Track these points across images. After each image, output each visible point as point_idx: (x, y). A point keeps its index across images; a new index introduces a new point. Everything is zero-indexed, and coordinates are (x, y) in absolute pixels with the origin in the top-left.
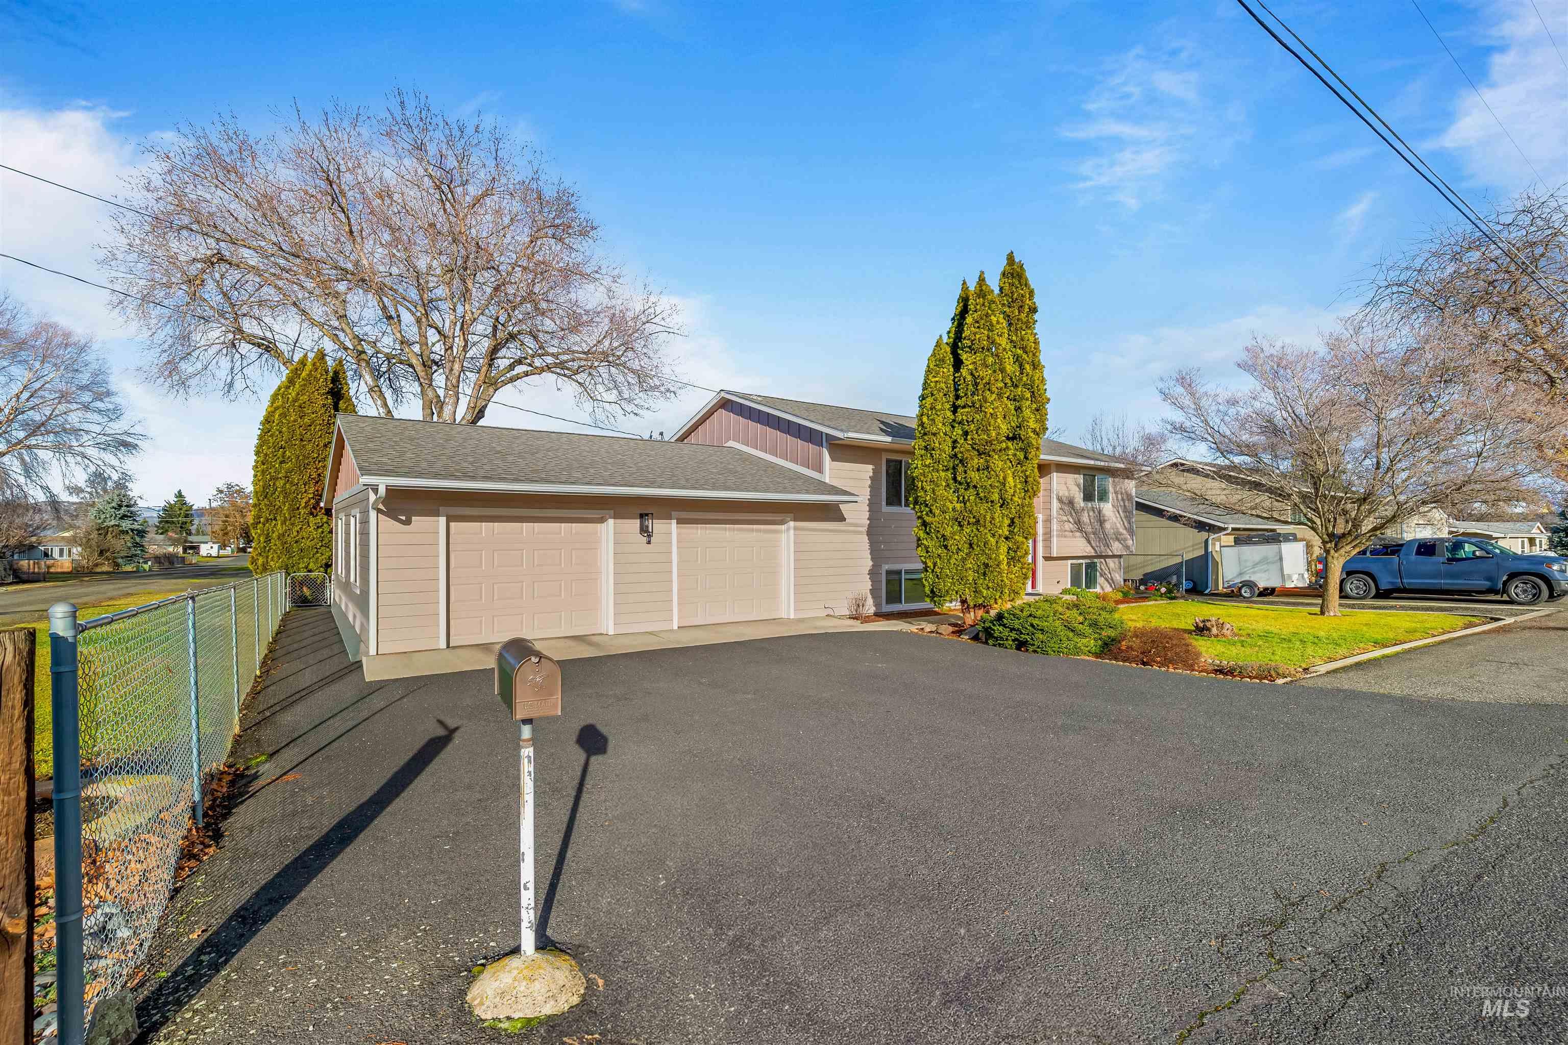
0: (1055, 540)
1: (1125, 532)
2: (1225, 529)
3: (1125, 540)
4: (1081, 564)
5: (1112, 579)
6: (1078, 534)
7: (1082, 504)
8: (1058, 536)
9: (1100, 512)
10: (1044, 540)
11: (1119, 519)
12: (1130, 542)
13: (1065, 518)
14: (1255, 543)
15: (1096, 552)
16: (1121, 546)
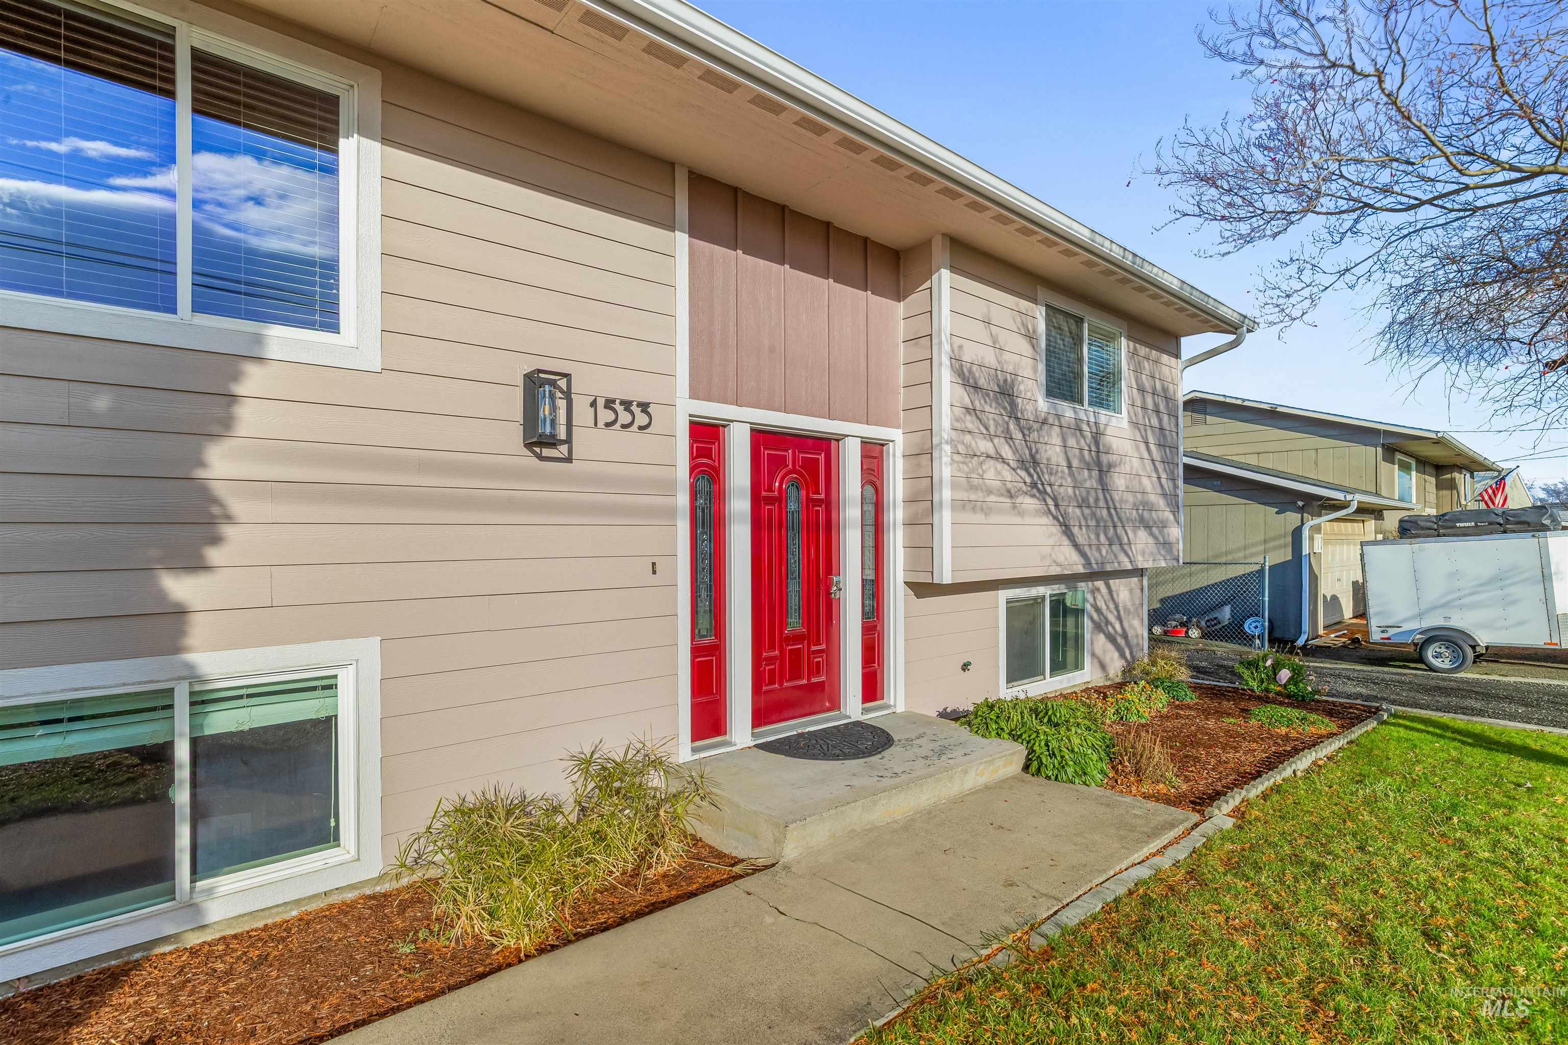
0: (945, 519)
1: (1161, 503)
2: (1344, 506)
3: (1164, 525)
4: (1038, 601)
5: (1125, 636)
6: (1029, 503)
7: (1043, 404)
8: (959, 506)
9: (1097, 436)
10: (910, 524)
11: (1148, 463)
12: (1175, 533)
13: (985, 446)
14: (1465, 533)
15: (1088, 563)
16: (1151, 540)
